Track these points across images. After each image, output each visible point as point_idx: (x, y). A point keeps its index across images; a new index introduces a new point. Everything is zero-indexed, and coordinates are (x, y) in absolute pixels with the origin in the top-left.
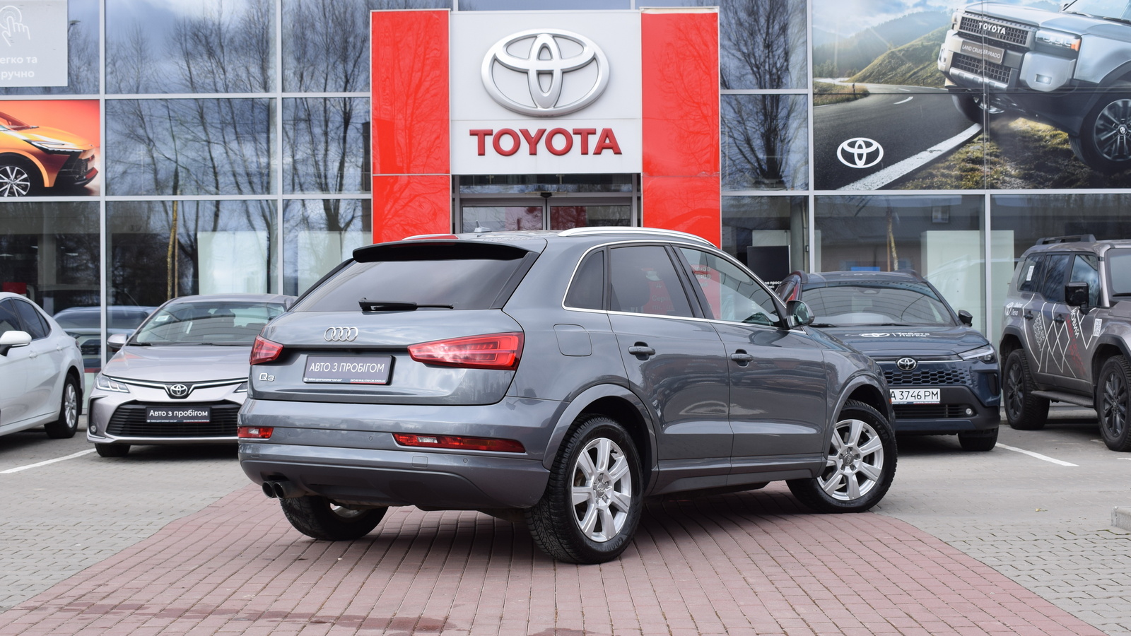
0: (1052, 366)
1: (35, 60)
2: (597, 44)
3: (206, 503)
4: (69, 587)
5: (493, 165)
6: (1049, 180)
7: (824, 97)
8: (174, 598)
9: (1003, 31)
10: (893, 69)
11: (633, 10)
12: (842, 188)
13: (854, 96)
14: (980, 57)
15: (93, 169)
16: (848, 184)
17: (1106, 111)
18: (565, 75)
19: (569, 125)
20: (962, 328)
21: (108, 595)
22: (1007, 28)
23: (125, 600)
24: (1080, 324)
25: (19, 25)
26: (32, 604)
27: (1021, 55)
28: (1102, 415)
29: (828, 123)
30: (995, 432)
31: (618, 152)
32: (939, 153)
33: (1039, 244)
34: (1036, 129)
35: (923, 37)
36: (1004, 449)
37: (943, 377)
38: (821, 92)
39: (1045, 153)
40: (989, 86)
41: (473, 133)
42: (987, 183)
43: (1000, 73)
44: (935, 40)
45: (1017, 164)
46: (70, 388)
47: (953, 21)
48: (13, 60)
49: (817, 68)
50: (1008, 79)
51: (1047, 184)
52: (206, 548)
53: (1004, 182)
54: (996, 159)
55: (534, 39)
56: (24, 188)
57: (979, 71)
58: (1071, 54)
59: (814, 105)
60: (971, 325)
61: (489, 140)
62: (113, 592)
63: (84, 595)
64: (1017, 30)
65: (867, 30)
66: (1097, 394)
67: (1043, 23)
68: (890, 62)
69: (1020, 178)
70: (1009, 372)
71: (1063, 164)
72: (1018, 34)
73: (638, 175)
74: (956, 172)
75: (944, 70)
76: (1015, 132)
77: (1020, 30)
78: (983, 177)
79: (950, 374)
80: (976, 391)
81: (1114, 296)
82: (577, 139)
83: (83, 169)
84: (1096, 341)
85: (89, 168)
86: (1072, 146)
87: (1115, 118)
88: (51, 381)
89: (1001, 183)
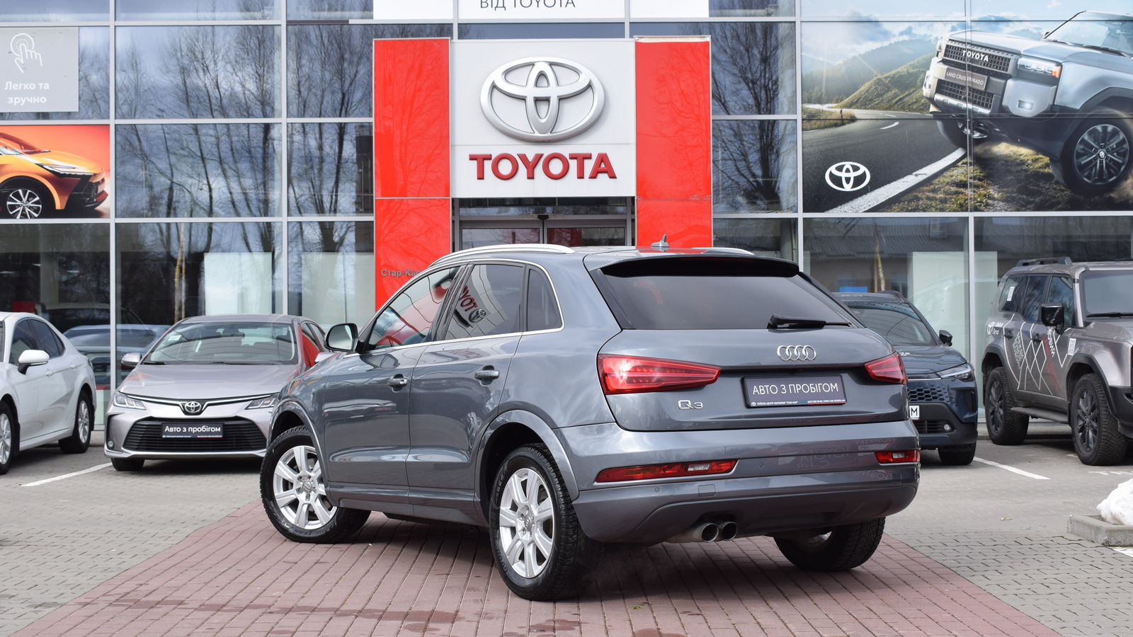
0: (1031, 385)
1: (47, 86)
2: (591, 71)
3: (225, 514)
4: (114, 587)
5: (491, 188)
6: (1030, 203)
7: (813, 122)
8: (210, 595)
9: (986, 58)
10: (879, 95)
11: (627, 38)
12: (830, 211)
13: (842, 121)
14: (963, 84)
15: (103, 192)
16: (836, 207)
17: (1086, 137)
18: (562, 102)
19: (565, 150)
20: (943, 347)
21: (151, 593)
22: (989, 55)
23: (166, 597)
24: (1056, 343)
25: (31, 52)
26: (82, 600)
27: (1003, 81)
28: (1076, 431)
29: (817, 148)
30: (973, 447)
31: (613, 176)
32: (925, 177)
33: (1020, 266)
34: (1018, 153)
35: (908, 64)
36: (982, 463)
37: (922, 394)
38: (810, 118)
39: (1027, 177)
40: (971, 111)
41: (472, 158)
42: (971, 206)
43: (984, 99)
44: (921, 67)
45: (999, 188)
46: (83, 405)
47: (938, 49)
48: (26, 86)
49: (806, 94)
50: (990, 105)
51: (1029, 206)
52: (232, 553)
53: (987, 205)
54: (980, 183)
55: (531, 67)
56: (36, 211)
57: (963, 97)
58: (1052, 81)
59: (803, 130)
60: (951, 345)
61: (488, 165)
62: (155, 590)
63: (129, 593)
64: (999, 57)
65: (855, 57)
66: (1072, 411)
67: (1025, 51)
68: (876, 88)
69: (1002, 201)
70: (990, 389)
71: (1044, 187)
72: (1000, 61)
73: (633, 198)
74: (941, 195)
75: (928, 97)
76: (998, 156)
77: (1003, 58)
78: (967, 200)
79: (928, 392)
80: (954, 407)
81: (1088, 317)
82: (573, 164)
83: (93, 191)
84: (1070, 360)
85: (100, 191)
86: (1053, 169)
87: (1094, 142)
88: (65, 399)
89: (985, 206)
